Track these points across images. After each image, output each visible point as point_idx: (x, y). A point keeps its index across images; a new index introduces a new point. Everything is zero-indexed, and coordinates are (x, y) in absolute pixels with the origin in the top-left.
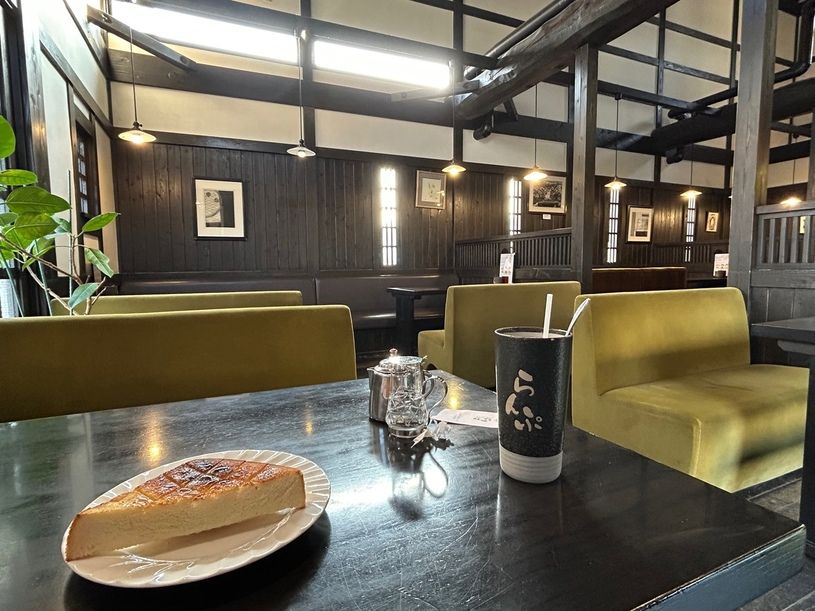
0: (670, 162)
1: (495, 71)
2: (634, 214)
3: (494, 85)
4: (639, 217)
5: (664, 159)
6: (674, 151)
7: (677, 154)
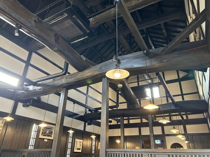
0: (88, 124)
1: (35, 87)
2: (77, 141)
3: (34, 91)
4: (78, 143)
5: (87, 123)
6: (89, 121)
7: (90, 123)
